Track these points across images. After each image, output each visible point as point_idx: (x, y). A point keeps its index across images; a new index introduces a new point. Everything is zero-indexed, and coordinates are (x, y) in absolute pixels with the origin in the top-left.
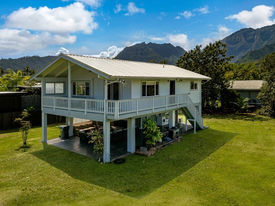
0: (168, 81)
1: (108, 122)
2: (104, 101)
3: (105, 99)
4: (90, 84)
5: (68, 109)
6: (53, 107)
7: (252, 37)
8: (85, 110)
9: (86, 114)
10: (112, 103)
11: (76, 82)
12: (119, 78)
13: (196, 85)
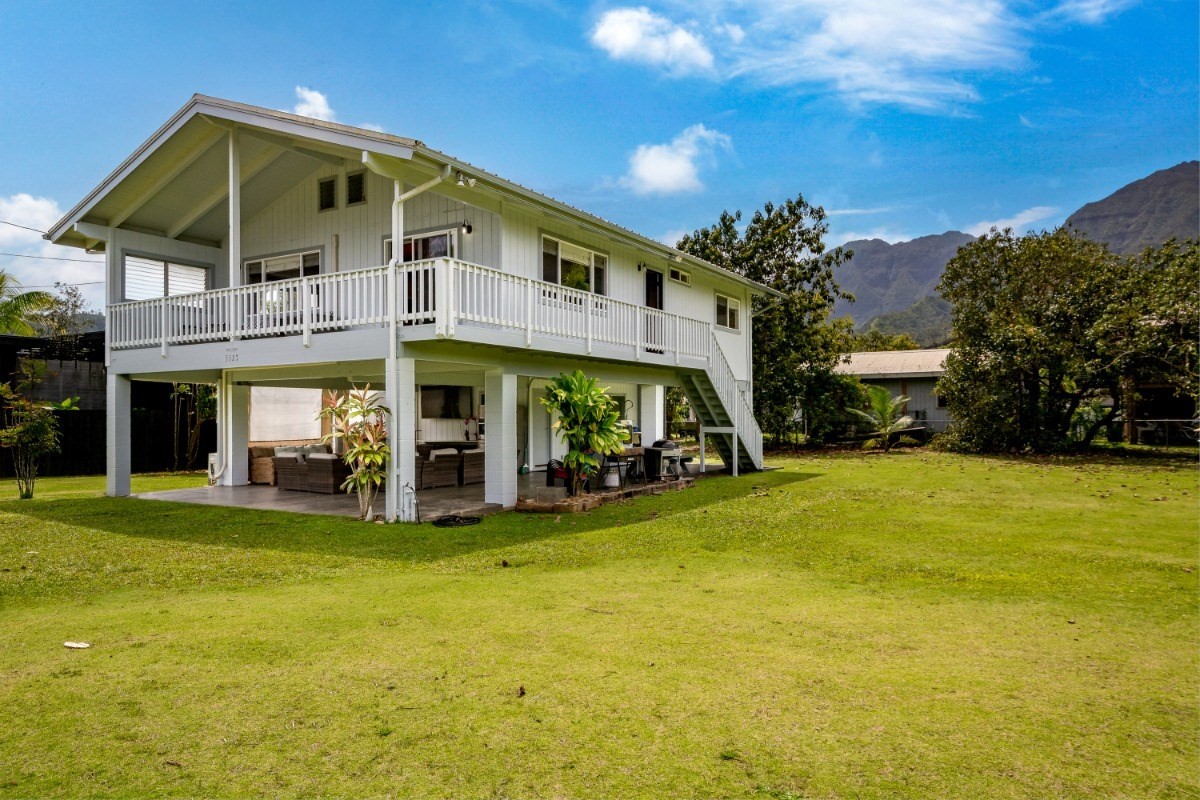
0: (639, 269)
1: (405, 356)
2: (390, 271)
3: (392, 262)
4: (323, 260)
5: (225, 334)
6: (157, 341)
7: (883, 270)
8: (304, 327)
9: (310, 339)
10: (426, 272)
11: (263, 261)
12: (452, 168)
13: (733, 313)
